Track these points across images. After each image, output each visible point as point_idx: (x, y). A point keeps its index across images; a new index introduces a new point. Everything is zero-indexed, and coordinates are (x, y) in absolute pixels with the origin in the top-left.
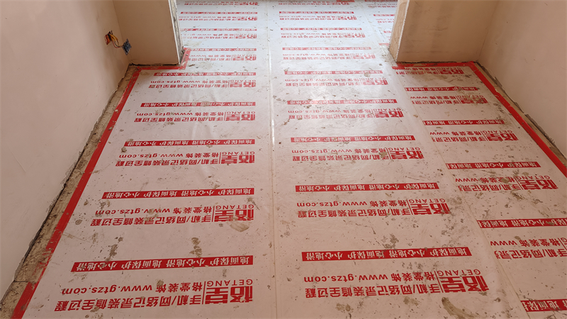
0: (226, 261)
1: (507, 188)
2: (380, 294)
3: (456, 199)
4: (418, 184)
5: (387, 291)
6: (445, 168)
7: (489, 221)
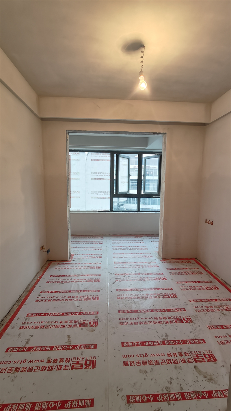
0: (83, 347)
1: (219, 310)
2: (161, 364)
3: (195, 316)
4: (176, 309)
5: (165, 362)
6: (188, 302)
7: (212, 326)
